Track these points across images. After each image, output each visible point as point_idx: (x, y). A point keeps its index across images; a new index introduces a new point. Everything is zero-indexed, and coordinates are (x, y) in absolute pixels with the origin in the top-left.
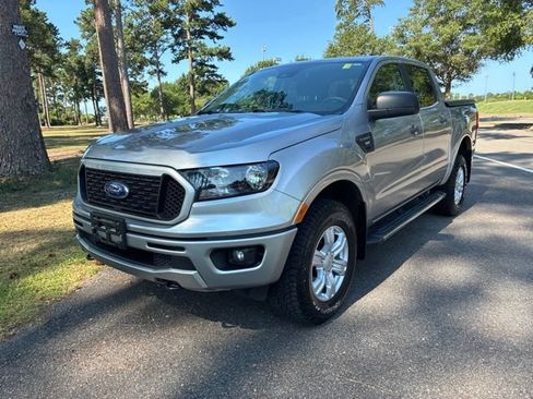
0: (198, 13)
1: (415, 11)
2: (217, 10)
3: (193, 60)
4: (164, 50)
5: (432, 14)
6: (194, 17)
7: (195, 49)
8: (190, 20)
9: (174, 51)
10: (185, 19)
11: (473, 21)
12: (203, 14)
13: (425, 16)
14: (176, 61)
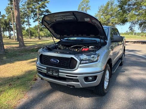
0: (41, 9)
1: (99, 12)
2: (46, 8)
3: (39, 22)
4: (30, 18)
5: (104, 13)
6: (40, 10)
7: (40, 19)
8: (39, 11)
9: (33, 19)
10: (37, 10)
11: (114, 15)
12: (42, 9)
13: (102, 13)
14: (34, 22)
